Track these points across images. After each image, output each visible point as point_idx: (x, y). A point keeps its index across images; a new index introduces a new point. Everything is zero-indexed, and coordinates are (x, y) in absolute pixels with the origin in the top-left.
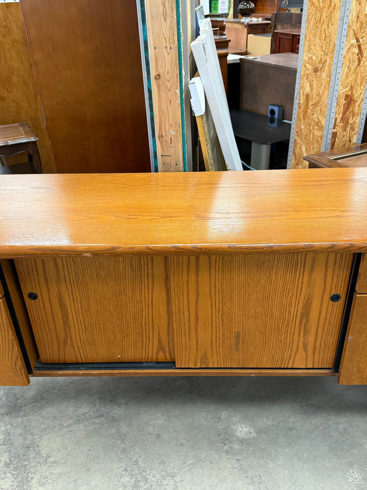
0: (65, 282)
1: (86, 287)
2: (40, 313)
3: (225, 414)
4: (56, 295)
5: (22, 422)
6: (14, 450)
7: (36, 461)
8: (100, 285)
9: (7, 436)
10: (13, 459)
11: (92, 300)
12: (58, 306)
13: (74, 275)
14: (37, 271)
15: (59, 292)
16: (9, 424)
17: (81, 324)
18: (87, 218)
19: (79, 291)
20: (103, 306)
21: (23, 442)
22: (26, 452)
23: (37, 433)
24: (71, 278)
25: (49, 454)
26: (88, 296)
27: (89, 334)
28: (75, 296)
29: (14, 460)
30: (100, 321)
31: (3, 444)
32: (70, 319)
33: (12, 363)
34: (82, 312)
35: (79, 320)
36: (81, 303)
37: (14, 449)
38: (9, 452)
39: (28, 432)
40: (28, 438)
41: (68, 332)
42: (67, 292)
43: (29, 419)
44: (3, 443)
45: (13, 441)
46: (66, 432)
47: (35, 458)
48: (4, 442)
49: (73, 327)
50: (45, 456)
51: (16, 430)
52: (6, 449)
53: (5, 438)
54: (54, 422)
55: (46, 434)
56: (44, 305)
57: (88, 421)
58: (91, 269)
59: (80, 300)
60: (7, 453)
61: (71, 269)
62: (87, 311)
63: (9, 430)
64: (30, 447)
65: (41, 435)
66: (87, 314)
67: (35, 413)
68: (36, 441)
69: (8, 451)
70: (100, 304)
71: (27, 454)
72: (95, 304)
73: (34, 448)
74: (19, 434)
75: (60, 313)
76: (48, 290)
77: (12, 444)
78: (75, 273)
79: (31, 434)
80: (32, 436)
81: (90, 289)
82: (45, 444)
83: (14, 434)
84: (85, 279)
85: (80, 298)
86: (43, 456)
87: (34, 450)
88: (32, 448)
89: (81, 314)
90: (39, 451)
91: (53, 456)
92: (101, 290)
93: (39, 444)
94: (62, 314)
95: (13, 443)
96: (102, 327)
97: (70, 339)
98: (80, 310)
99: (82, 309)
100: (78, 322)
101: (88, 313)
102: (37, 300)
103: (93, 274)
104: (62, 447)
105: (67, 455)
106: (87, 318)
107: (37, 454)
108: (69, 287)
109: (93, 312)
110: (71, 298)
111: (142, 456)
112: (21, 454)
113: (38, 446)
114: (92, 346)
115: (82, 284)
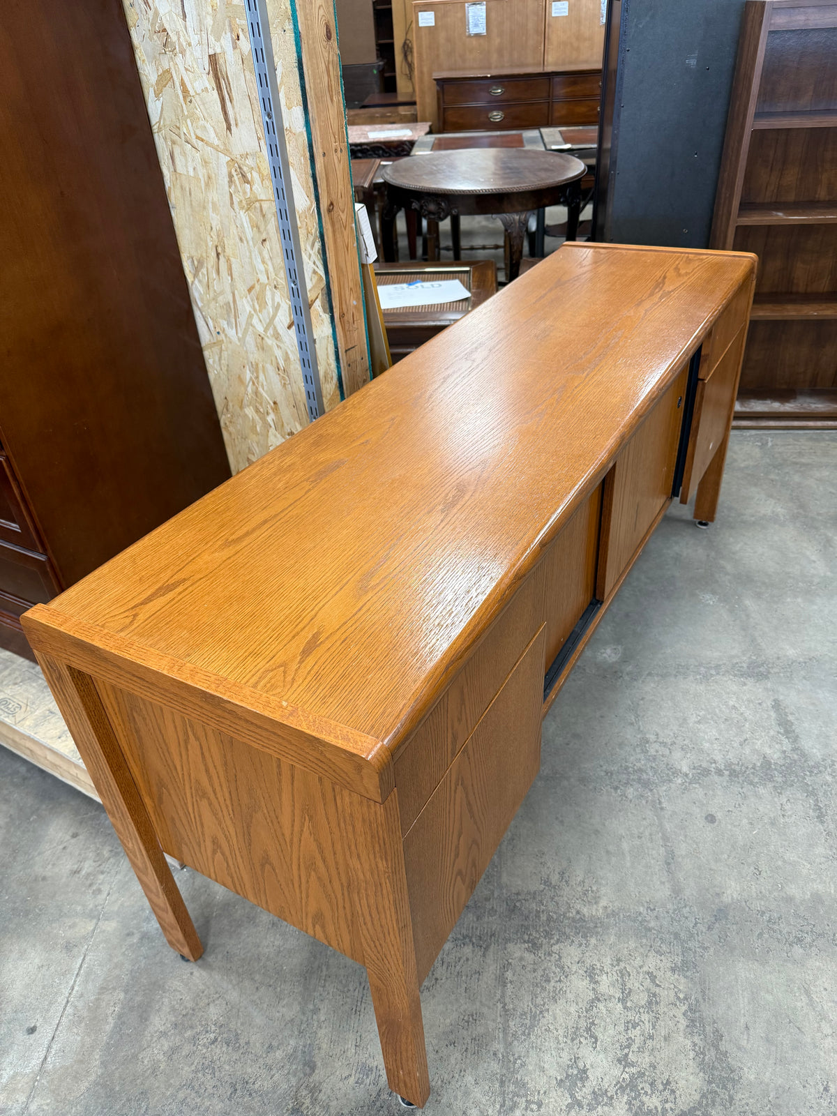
6: (508, 932)
7: (547, 902)
9: (470, 941)
10: (526, 937)
21: (498, 916)
22: (522, 914)
23: (490, 890)
25: (542, 880)
29: (531, 934)
31: (485, 949)
37: (505, 931)
38: (508, 940)
39: (480, 904)
40: (493, 907)
44: (483, 949)
45: (487, 932)
46: (511, 847)
47: (541, 902)
48: (481, 947)
50: (543, 886)
51: (464, 924)
52: (498, 946)
53: (473, 944)
55: (500, 877)
60: (510, 946)
63: (459, 936)
64: (515, 906)
65: (496, 884)
68: (505, 895)
69: (506, 943)
71: (526, 912)
73: (519, 900)
74: (475, 920)
77: (493, 935)
79: (487, 899)
80: (491, 900)
82: (520, 883)
83: (472, 928)
86: (541, 889)
87: (523, 901)
88: (518, 904)
90: (529, 893)
91: (549, 876)
93: (514, 891)
95: (491, 932)
104: (538, 859)
105: (557, 855)
107: (534, 898)
112: (523, 923)
113: (518, 894)
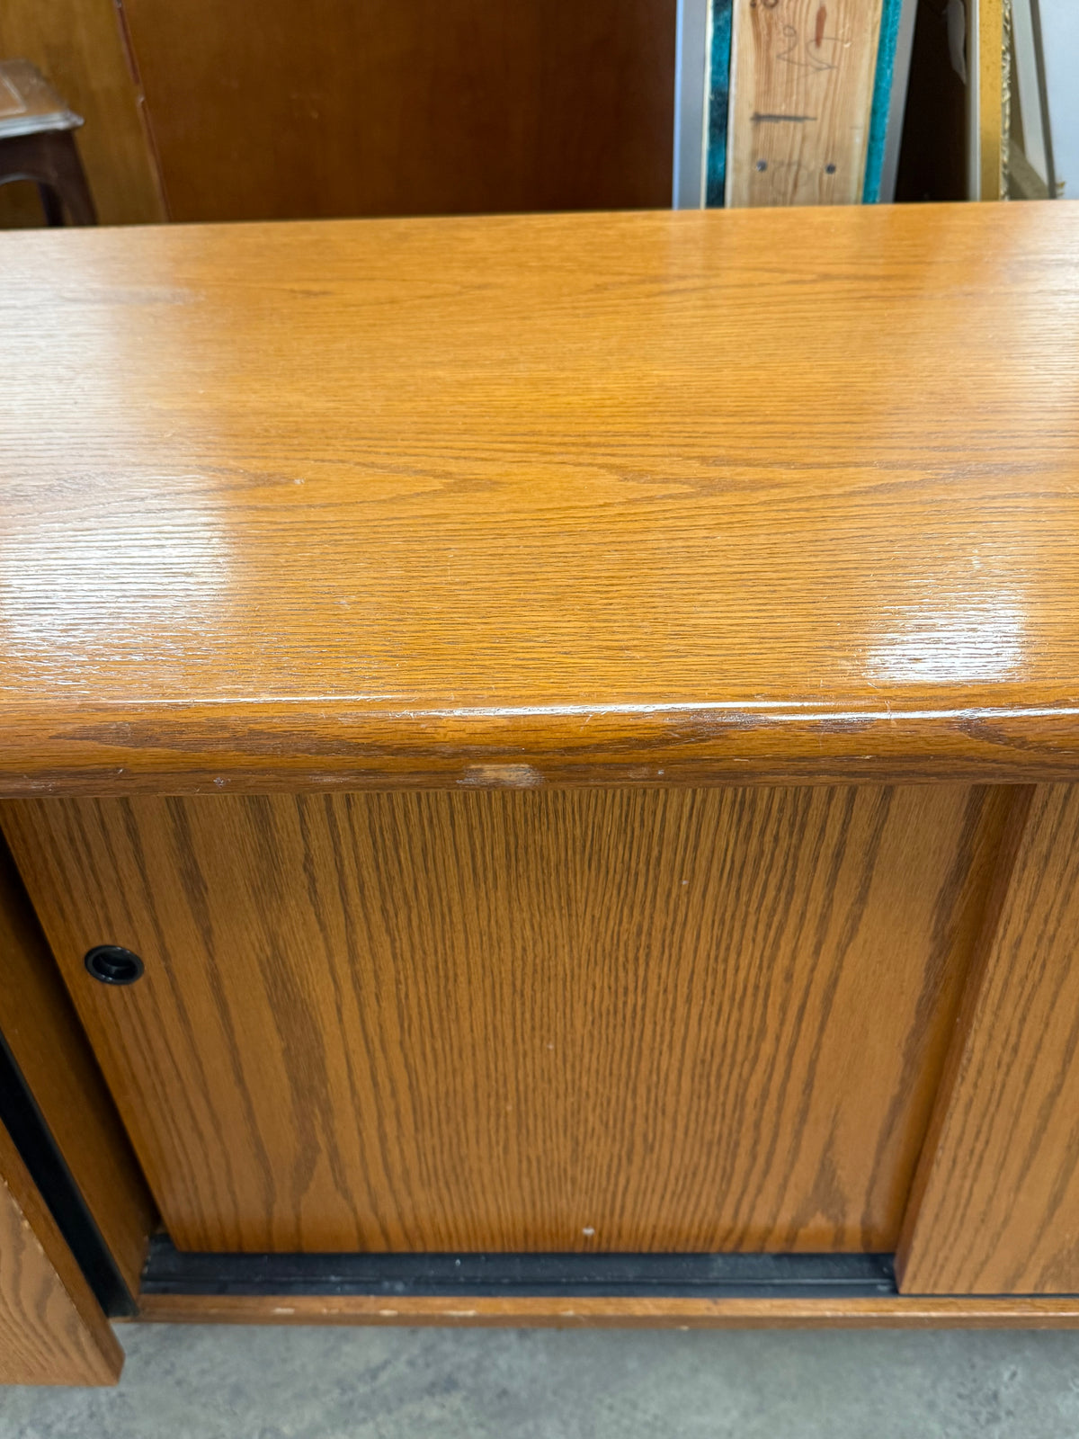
0: (313, 891)
1: (438, 919)
2: (159, 1044)
3: (1014, 1375)
4: (253, 956)
8: (521, 910)
11: (470, 982)
12: (267, 1014)
13: (366, 852)
14: (133, 832)
15: (274, 946)
17: (394, 1094)
19: (393, 941)
20: (528, 1016)
24: (347, 870)
26: (446, 962)
27: (436, 1141)
28: (366, 964)
30: (501, 1082)
32: (331, 1073)
33: (18, 1303)
34: (401, 1043)
35: (382, 1078)
36: (399, 1001)
41: (318, 1130)
42: (321, 943)
49: (350, 1110)
56: (181, 1008)
58: (475, 821)
59: (398, 982)
61: (350, 820)
62: (433, 1035)
66: (434, 1049)
70: (513, 1003)
72: (480, 1004)
75: (277, 1044)
76: (207, 933)
78: (374, 843)
81: (460, 927)
84: (432, 875)
85: (398, 972)
89: (395, 1051)
92: (528, 933)
94: (286, 1051)
96: (509, 1108)
97: (331, 1161)
98: (393, 1033)
99: (402, 1027)
100: (375, 1084)
101: (439, 1045)
102: (139, 984)
103: (488, 849)
106: (431, 1069)
108: (336, 919)
109: (468, 1039)
110: (343, 969)
114: (444, 1191)
115: (413, 904)
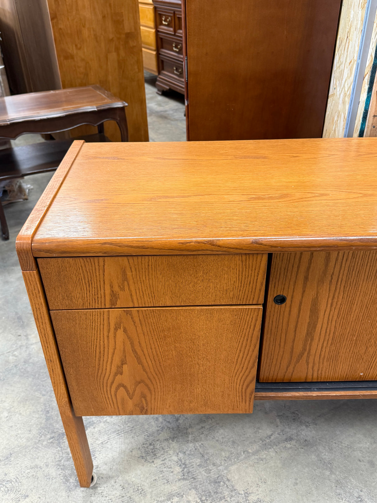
0: (331, 281)
1: (355, 289)
2: (281, 321)
4: (311, 298)
5: (196, 449)
6: (201, 486)
7: (234, 500)
8: (374, 286)
9: (184, 468)
10: (204, 498)
11: (357, 305)
12: (309, 312)
13: (346, 272)
14: (298, 267)
15: (317, 295)
16: (180, 452)
17: (329, 334)
18: (360, 195)
19: (344, 294)
20: (367, 313)
21: (207, 475)
22: (216, 489)
23: (221, 463)
24: (340, 277)
25: (246, 490)
26: (353, 299)
27: (334, 348)
28: (335, 300)
29: (207, 500)
30: (355, 331)
31: (184, 478)
32: (317, 328)
33: (243, 386)
34: (336, 321)
35: (328, 330)
36: (340, 309)
37: (200, 484)
38: (196, 488)
39: (208, 462)
40: (211, 470)
41: (308, 344)
42: (327, 294)
43: (202, 444)
44: (182, 477)
45: (194, 474)
46: (256, 461)
47: (232, 496)
48: (184, 475)
49: (318, 339)
50: (243, 492)
51: (192, 459)
52: (189, 485)
53: (183, 470)
54: (235, 448)
55: (232, 465)
56: (290, 311)
57: (277, 446)
58: (372, 265)
59: (341, 304)
60: (194, 491)
61: (345, 264)
62: (344, 319)
63: (183, 461)
64: (219, 482)
65: (226, 465)
66: (343, 322)
67: (207, 436)
68: (223, 473)
69: (193, 488)
70: (365, 310)
71: (220, 490)
72: (357, 311)
73: (225, 483)
74: (198, 464)
75: (308, 321)
76: (304, 291)
77: (194, 479)
78: (349, 270)
79: (214, 464)
80: (215, 467)
81: (360, 291)
82: (236, 478)
83: (192, 465)
84: (358, 278)
85: (342, 302)
86: (240, 492)
87: (226, 486)
88: (222, 483)
89: (334, 323)
90: (233, 486)
91: (252, 493)
92: (374, 292)
93: (228, 477)
94: (309, 323)
95: (196, 477)
96: (355, 338)
97: (308, 354)
98: (335, 317)
99: (338, 316)
100: (326, 332)
101: (344, 321)
102: (284, 305)
103: (372, 271)
104: (259, 481)
105: (270, 491)
106: (340, 328)
107: (232, 491)
108: (333, 288)
109: (351, 320)
110: (330, 301)
111: (364, 490)
112: (212, 492)
113: (228, 480)
114: (331, 363)
115: (351, 285)
